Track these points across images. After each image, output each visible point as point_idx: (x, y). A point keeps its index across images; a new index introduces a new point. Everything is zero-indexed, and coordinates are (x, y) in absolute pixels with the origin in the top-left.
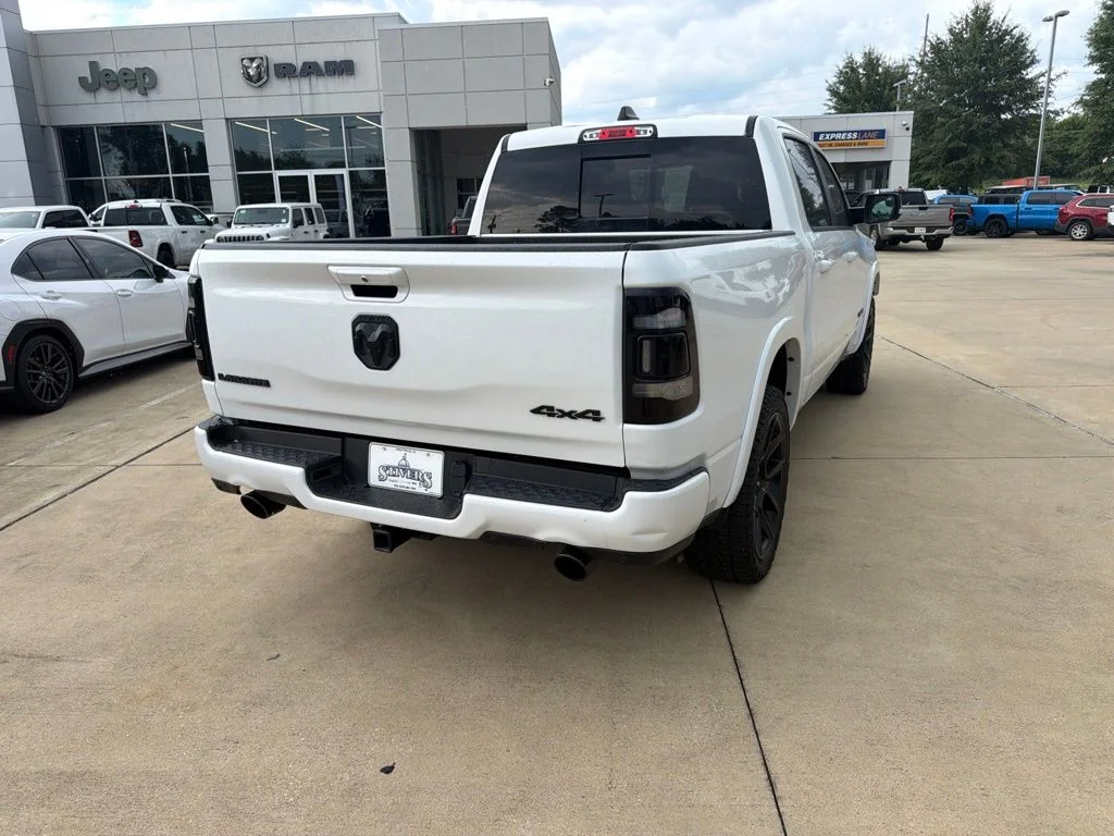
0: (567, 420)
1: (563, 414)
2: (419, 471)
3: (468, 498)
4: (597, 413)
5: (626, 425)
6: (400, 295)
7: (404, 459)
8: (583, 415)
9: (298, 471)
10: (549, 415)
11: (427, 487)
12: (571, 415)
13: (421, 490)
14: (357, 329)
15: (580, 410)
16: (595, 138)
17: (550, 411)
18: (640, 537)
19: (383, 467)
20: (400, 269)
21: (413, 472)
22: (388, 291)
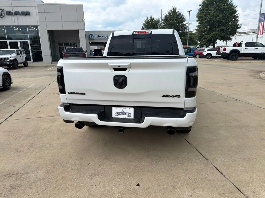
0: (171, 98)
1: (170, 96)
2: (127, 113)
3: (146, 118)
4: (179, 96)
5: (185, 98)
6: (127, 70)
7: (123, 110)
8: (175, 96)
9: (96, 116)
10: (166, 97)
11: (129, 117)
12: (172, 96)
13: (128, 117)
14: (115, 79)
15: (174, 95)
16: (136, 33)
17: (167, 96)
18: (189, 123)
19: (117, 113)
20: (129, 64)
21: (125, 113)
22: (125, 69)
